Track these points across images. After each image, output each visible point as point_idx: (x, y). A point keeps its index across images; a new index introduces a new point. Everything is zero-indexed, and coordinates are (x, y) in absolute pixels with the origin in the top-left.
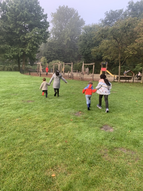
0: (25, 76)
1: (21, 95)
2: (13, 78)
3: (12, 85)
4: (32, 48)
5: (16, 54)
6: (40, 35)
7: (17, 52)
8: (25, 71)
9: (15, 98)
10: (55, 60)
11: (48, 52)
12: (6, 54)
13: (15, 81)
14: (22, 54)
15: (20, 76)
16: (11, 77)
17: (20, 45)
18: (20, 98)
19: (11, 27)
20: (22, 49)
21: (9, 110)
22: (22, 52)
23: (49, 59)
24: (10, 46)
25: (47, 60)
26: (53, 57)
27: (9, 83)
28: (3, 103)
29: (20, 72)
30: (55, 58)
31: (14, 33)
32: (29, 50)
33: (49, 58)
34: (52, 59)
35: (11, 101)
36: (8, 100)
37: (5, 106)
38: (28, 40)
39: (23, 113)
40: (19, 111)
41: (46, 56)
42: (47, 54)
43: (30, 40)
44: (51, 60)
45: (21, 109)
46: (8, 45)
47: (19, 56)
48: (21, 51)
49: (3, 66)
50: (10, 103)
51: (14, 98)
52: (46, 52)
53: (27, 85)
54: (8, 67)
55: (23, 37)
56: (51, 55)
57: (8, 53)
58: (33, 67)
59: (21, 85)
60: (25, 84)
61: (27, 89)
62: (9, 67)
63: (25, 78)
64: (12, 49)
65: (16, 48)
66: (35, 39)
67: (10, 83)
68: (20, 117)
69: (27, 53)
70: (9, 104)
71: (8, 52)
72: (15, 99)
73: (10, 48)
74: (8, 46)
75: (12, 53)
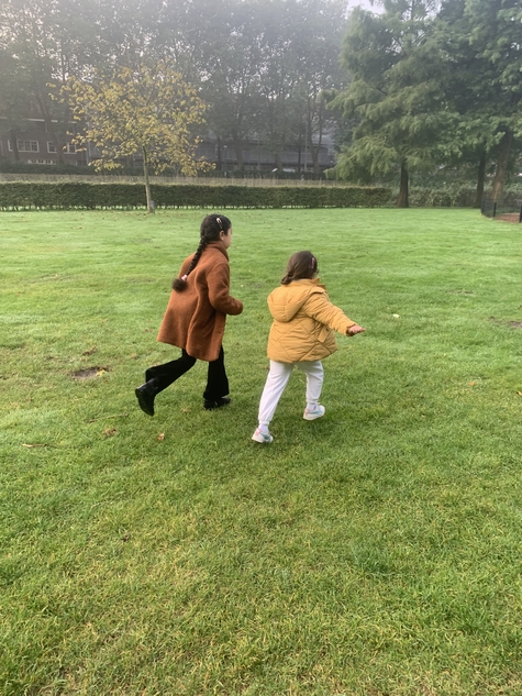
0: (500, 225)
1: (487, 296)
2: (458, 232)
3: (453, 259)
5: (475, 142)
7: (478, 136)
8: (500, 206)
9: (463, 306)
12: (440, 146)
13: (462, 244)
14: (497, 141)
15: (480, 227)
16: (449, 230)
17: (495, 107)
18: (480, 309)
19: (471, 39)
20: (504, 119)
21: (444, 346)
22: (501, 134)
24: (456, 115)
27: (442, 252)
28: (424, 319)
29: (483, 212)
31: (482, 59)
35: (449, 314)
36: (441, 309)
37: (429, 328)
39: (494, 364)
40: (478, 354)
45: (485, 347)
46: (452, 112)
47: (488, 149)
48: (495, 127)
49: (422, 189)
50: (445, 320)
51: (459, 304)
53: (510, 261)
54: (439, 193)
55: (512, 72)
57: (446, 142)
59: (487, 262)
60: (501, 258)
61: (509, 278)
62: (443, 194)
63: (503, 235)
64: (462, 124)
65: (478, 121)
67: (444, 251)
68: (481, 375)
70: (444, 324)
71: (448, 138)
72: (463, 309)
73: (456, 122)
74: (450, 115)
75: (462, 138)
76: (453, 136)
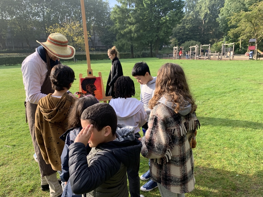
4: (167, 32)
5: (151, 39)
6: (175, 17)
7: (151, 38)
10: (188, 41)
11: (180, 32)
14: (156, 39)
20: (157, 34)
22: (157, 37)
23: (181, 41)
25: (178, 42)
26: (186, 37)
30: (189, 38)
32: (163, 34)
33: (181, 39)
34: (184, 39)
38: (162, 25)
41: (178, 37)
42: (178, 34)
43: (164, 25)
44: (183, 41)
48: (155, 36)
52: (178, 32)
55: (157, 22)
56: (183, 34)
57: (143, 40)
58: (162, 51)
64: (147, 35)
65: (151, 34)
66: (170, 22)
69: (161, 37)
75: (147, 39)
76: (145, 38)
